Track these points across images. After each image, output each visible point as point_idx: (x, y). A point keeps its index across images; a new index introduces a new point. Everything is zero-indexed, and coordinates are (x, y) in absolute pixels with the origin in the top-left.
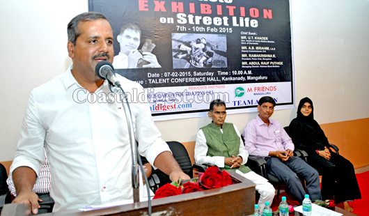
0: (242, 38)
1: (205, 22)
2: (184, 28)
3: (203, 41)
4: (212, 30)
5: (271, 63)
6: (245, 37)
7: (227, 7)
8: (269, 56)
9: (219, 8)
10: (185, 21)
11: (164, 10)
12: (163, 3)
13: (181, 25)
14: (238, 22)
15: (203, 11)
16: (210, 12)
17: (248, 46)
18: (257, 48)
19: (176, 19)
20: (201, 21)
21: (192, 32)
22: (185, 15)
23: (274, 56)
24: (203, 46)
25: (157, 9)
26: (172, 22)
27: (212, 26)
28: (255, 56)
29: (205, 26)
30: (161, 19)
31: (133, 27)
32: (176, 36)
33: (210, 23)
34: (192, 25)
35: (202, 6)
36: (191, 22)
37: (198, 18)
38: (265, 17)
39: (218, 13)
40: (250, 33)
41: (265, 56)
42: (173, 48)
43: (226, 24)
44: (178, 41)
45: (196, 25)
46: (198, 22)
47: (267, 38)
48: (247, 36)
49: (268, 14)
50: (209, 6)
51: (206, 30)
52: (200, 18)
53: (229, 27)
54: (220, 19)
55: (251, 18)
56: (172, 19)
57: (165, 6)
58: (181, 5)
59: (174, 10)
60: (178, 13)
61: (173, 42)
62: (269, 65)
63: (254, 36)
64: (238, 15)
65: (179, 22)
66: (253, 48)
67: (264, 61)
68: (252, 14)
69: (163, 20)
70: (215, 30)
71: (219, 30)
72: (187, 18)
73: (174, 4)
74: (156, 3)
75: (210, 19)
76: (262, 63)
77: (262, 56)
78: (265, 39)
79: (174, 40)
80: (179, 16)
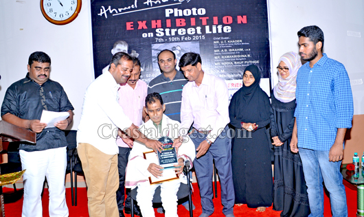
0: (215, 42)
1: (180, 33)
2: (161, 40)
3: (179, 48)
4: (186, 39)
5: (245, 62)
6: (218, 42)
7: (200, 18)
8: (243, 56)
9: (193, 20)
10: (162, 34)
11: (145, 27)
12: (145, 22)
13: (159, 37)
14: (211, 30)
15: (178, 25)
16: (184, 24)
17: (220, 49)
18: (230, 50)
19: (155, 33)
20: (176, 33)
21: (168, 42)
22: (162, 30)
23: (249, 56)
24: (178, 52)
25: (140, 28)
26: (152, 36)
27: (187, 35)
28: (228, 57)
29: (180, 36)
30: (143, 35)
31: (122, 42)
32: (155, 46)
33: (184, 33)
34: (168, 37)
35: (178, 20)
36: (168, 34)
37: (173, 31)
38: (239, 22)
39: (192, 25)
40: (222, 38)
41: (239, 56)
42: (153, 55)
43: (199, 32)
44: (157, 50)
45: (171, 36)
46: (173, 34)
47: (241, 41)
48: (220, 41)
49: (242, 20)
50: (183, 20)
51: (181, 39)
52: (176, 30)
53: (202, 35)
54: (193, 29)
55: (224, 25)
56: (152, 34)
57: (146, 24)
58: (159, 22)
59: (154, 26)
60: (157, 28)
61: (153, 51)
62: (244, 64)
63: (227, 40)
64: (211, 24)
65: (158, 35)
66: (226, 50)
67: (237, 61)
68: (225, 22)
69: (144, 35)
70: (189, 38)
71: (192, 38)
72: (164, 32)
73: (153, 23)
74: (140, 23)
75: (184, 30)
76: (235, 63)
77: (235, 56)
78: (238, 42)
79: (154, 49)
80: (157, 30)
